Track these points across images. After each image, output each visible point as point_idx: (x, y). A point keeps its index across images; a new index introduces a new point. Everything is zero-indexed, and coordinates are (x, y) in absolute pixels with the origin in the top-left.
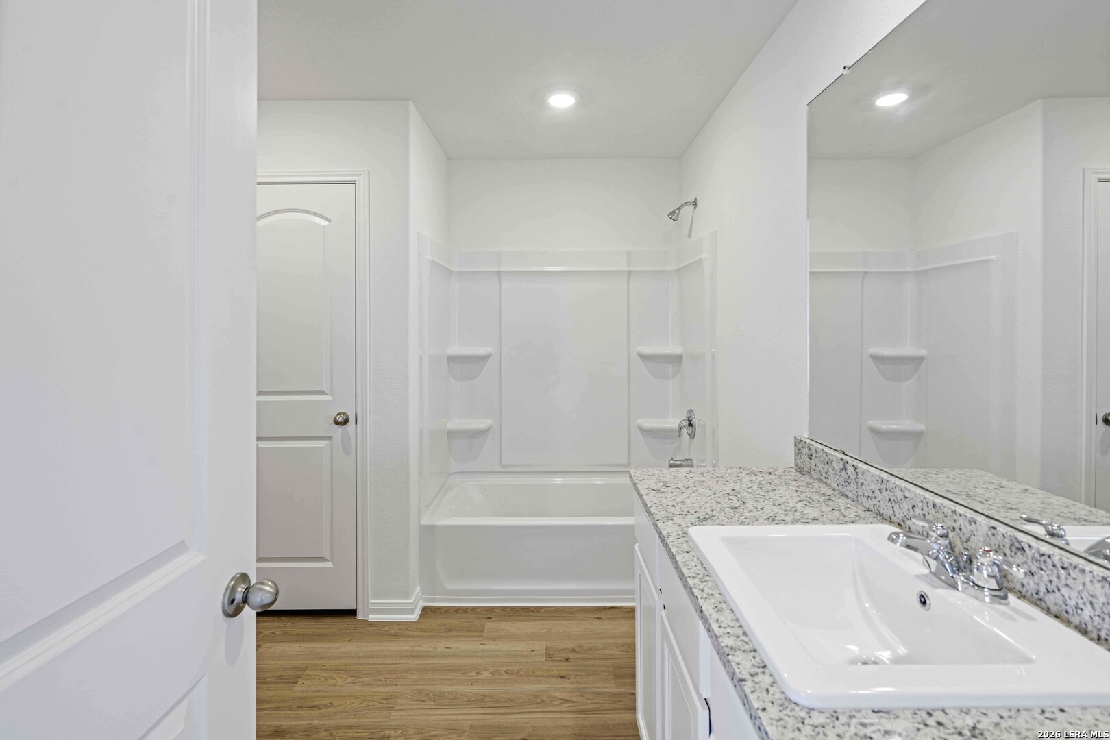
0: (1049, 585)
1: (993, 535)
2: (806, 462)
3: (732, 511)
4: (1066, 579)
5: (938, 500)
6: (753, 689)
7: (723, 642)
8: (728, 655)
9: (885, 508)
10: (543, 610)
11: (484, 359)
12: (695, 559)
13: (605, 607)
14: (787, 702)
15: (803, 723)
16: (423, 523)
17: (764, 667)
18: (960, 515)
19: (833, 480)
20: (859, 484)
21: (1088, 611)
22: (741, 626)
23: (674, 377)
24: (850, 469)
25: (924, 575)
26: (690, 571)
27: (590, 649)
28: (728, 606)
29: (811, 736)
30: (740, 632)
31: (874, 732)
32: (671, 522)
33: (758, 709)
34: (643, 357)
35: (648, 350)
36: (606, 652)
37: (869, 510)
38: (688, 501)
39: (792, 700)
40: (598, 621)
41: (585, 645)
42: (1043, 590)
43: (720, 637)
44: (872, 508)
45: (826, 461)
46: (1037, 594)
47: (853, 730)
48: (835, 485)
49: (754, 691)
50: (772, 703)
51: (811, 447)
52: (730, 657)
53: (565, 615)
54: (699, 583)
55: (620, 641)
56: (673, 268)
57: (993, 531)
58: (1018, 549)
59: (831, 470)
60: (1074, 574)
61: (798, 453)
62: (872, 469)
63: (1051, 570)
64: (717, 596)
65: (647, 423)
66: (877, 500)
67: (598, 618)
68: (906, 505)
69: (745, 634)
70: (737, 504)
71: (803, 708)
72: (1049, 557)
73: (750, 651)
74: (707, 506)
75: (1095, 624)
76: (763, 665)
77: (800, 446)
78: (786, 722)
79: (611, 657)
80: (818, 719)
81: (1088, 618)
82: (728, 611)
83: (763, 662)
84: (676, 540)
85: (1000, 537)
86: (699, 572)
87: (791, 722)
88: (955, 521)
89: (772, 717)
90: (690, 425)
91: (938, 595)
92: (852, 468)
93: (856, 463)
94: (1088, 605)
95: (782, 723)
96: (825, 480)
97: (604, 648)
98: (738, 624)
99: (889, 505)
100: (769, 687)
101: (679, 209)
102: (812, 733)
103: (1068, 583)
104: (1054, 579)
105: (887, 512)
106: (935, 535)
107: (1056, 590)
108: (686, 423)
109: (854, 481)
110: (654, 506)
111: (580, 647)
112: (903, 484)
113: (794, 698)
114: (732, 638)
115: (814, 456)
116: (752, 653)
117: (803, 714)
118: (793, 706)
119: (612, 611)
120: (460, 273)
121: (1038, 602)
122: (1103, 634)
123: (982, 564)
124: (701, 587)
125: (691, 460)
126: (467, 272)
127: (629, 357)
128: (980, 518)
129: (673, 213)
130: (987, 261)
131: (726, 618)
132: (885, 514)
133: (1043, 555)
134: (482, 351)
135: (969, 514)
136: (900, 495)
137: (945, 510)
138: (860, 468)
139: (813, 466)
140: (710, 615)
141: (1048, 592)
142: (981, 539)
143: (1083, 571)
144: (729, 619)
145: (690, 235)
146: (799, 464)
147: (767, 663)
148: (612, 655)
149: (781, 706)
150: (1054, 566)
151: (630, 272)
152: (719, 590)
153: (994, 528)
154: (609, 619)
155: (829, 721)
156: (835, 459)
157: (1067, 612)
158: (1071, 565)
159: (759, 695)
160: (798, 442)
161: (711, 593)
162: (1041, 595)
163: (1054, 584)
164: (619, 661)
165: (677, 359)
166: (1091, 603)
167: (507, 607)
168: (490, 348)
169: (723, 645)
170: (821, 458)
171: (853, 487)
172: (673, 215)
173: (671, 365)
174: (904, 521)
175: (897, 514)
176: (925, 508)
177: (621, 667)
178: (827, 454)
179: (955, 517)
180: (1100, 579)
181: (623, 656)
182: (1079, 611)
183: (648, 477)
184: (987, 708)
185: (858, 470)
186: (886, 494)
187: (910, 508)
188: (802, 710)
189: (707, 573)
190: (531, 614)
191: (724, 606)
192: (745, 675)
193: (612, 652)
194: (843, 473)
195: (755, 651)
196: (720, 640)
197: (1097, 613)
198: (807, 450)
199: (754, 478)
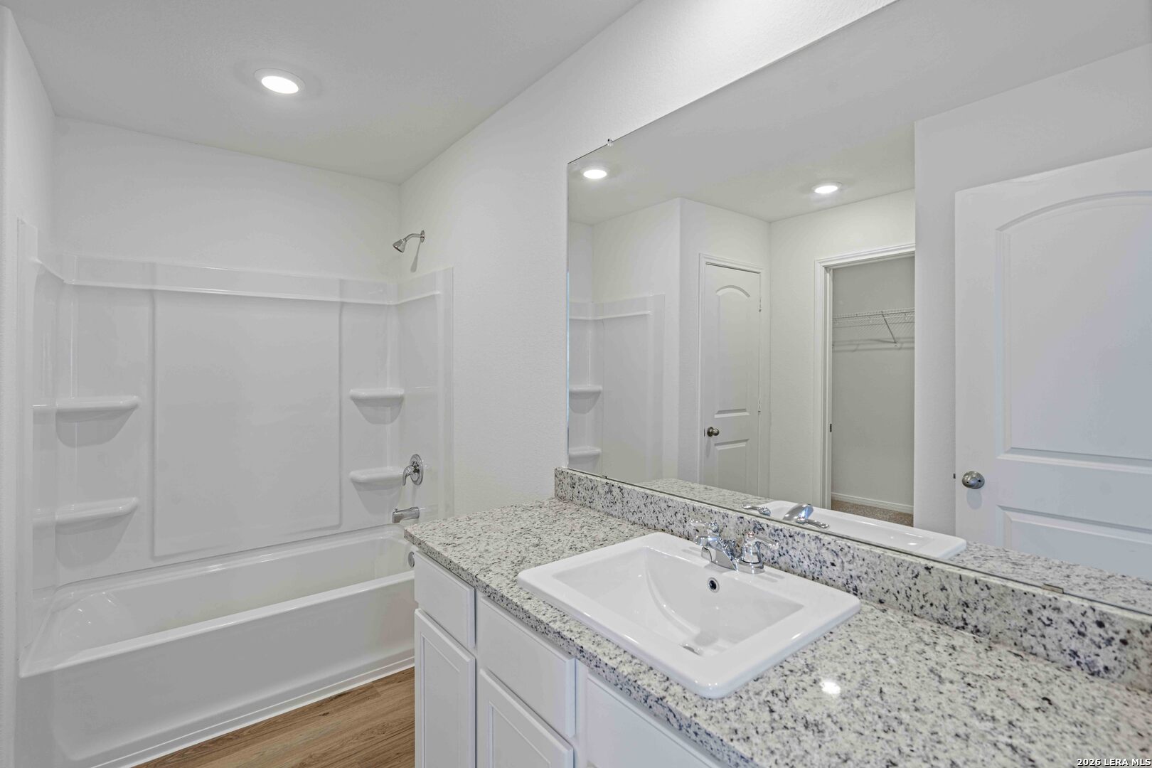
0: (781, 550)
1: (741, 523)
2: (569, 491)
3: (536, 548)
4: (793, 543)
5: (697, 505)
6: (675, 702)
7: (623, 672)
8: (636, 681)
9: (650, 519)
10: (245, 733)
11: (122, 413)
12: (541, 603)
13: (330, 698)
14: (705, 701)
15: (726, 712)
16: (23, 674)
17: (668, 679)
18: (716, 513)
19: (598, 503)
20: (625, 503)
21: (806, 562)
22: (625, 652)
23: (392, 421)
24: (616, 491)
25: (709, 565)
26: (547, 615)
27: (325, 754)
28: (602, 637)
29: (738, 719)
30: (626, 657)
31: (766, 696)
32: (491, 573)
33: (691, 717)
34: (358, 401)
35: (363, 393)
36: (345, 749)
37: (634, 523)
38: (490, 548)
39: (706, 697)
40: (327, 718)
41: (317, 752)
42: (777, 555)
43: (617, 668)
44: (637, 521)
45: (590, 487)
46: (773, 559)
47: (756, 702)
48: (600, 508)
49: (678, 704)
50: (696, 706)
51: (574, 477)
52: (639, 683)
53: (279, 727)
54: (563, 625)
55: (359, 730)
56: (392, 303)
57: (741, 520)
58: (759, 529)
59: (596, 495)
60: (797, 538)
61: (559, 484)
62: (636, 488)
63: (783, 540)
64: (587, 631)
65: (362, 475)
66: (642, 513)
67: (324, 715)
68: (669, 513)
69: (633, 657)
70: (536, 541)
71: (717, 700)
72: (781, 530)
73: (649, 670)
74: (511, 549)
75: (811, 569)
76: (666, 678)
77: (562, 477)
78: (716, 717)
79: (354, 752)
80: (732, 704)
81: (806, 567)
82: (606, 642)
83: (664, 676)
84: (510, 590)
85: (745, 524)
86: (554, 615)
87: (718, 716)
88: (711, 518)
89: (705, 718)
90: (417, 471)
91: (722, 577)
92: (618, 490)
93: (620, 485)
94: (807, 558)
95: (714, 720)
96: (589, 505)
97: (342, 746)
98: (622, 651)
99: (654, 516)
100: (684, 695)
101: (405, 239)
102: (737, 717)
103: (794, 546)
104: (784, 545)
105: (652, 522)
106: (711, 531)
107: (786, 553)
108: (411, 470)
109: (619, 501)
110: (461, 561)
111: (311, 757)
112: (667, 496)
113: (707, 695)
114: (627, 665)
115: (577, 484)
116: (651, 671)
117: (721, 705)
118: (710, 701)
119: (339, 699)
120: (79, 288)
121: (774, 565)
122: (816, 576)
123: (749, 546)
124: (568, 628)
125: (417, 508)
126: (97, 288)
127: (340, 401)
128: (730, 513)
129: (400, 242)
130: (645, 315)
131: (609, 648)
132: (649, 524)
133: (777, 530)
134: (123, 401)
135: (722, 511)
136: (664, 505)
137: (703, 511)
138: (625, 489)
139: (577, 494)
140: (595, 651)
141: (780, 555)
142: (732, 528)
143: (804, 535)
144: (612, 648)
145: (414, 269)
146: (560, 494)
147: (668, 674)
148: (353, 749)
149: (703, 706)
150: (784, 536)
151: (343, 304)
152: (583, 625)
153: (742, 518)
154: (339, 710)
155: (738, 702)
156: (599, 484)
157: (793, 567)
158: (796, 533)
159: (683, 704)
160: (559, 474)
161: (580, 631)
162: (776, 559)
163: (784, 549)
164: (363, 753)
165: (397, 401)
166: (809, 556)
167: (187, 750)
168: (135, 397)
169: (625, 674)
170: (585, 485)
171: (619, 505)
172: (398, 246)
173: (389, 408)
174: (667, 527)
175: (661, 522)
176: (686, 512)
177: (367, 759)
178: (591, 481)
179: (712, 515)
180: (814, 538)
181: (366, 746)
182: (801, 564)
183: (430, 532)
184: (802, 648)
185: (623, 491)
186: (650, 507)
187: (673, 514)
188: (717, 702)
189: (562, 614)
190: (227, 744)
191: (598, 639)
192: (662, 694)
193: (352, 746)
194: (609, 496)
195: (651, 668)
196: (620, 670)
197: (812, 562)
198: (569, 480)
199: (530, 513)
